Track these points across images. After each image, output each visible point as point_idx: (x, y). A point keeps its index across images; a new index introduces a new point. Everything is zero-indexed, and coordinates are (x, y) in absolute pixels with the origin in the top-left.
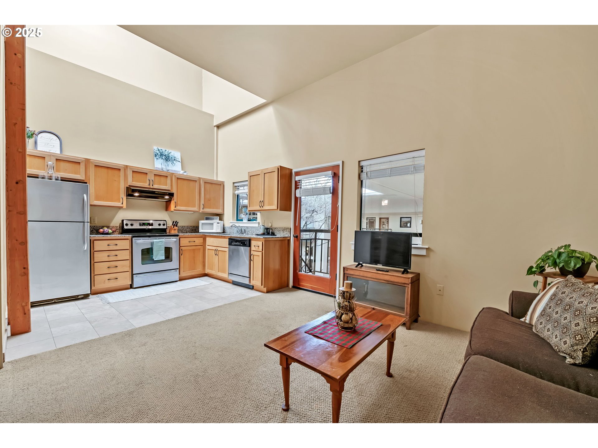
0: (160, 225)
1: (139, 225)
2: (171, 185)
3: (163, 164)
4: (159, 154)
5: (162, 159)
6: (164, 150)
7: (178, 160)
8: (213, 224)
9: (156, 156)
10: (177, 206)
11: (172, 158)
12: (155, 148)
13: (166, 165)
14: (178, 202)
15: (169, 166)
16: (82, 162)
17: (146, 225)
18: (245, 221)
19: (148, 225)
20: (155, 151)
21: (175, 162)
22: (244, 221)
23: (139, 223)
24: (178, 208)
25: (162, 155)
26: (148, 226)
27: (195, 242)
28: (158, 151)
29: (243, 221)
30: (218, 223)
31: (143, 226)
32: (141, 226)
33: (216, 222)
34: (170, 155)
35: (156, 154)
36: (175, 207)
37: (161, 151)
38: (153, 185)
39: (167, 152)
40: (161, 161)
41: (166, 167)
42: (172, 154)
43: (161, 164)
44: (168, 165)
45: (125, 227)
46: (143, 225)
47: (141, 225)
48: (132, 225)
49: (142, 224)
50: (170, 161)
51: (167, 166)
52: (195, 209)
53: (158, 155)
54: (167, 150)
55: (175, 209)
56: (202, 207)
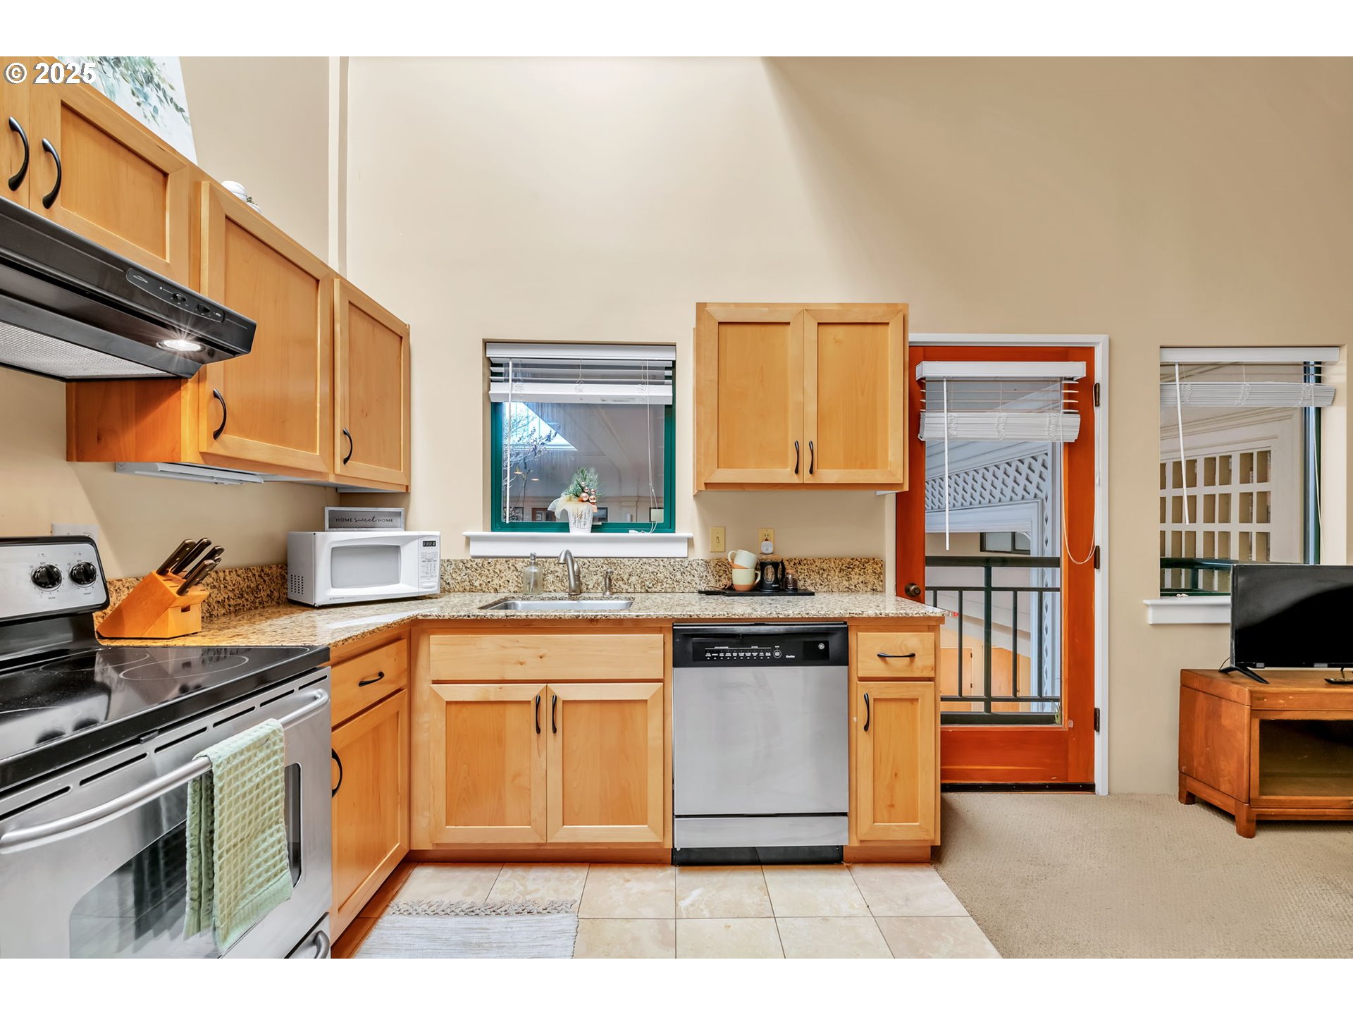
0: (45, 578)
2: (190, 260)
8: (398, 548)
10: (224, 430)
18: (580, 530)
22: (575, 531)
27: (381, 673)
29: (569, 531)
30: (426, 544)
33: (418, 537)
36: (216, 435)
38: (48, 202)
52: (316, 458)
55: (217, 448)
56: (340, 447)
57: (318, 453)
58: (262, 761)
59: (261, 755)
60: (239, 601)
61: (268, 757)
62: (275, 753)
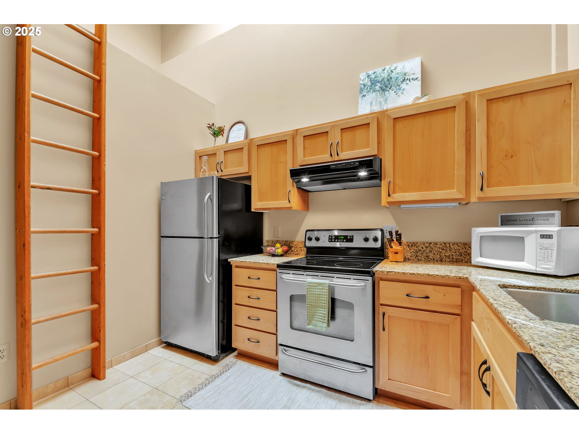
0: (366, 240)
1: (329, 239)
2: (379, 143)
3: (374, 103)
4: (369, 84)
5: (374, 91)
6: (379, 70)
7: (411, 77)
8: (523, 238)
9: (361, 93)
10: (394, 193)
11: (397, 79)
12: (363, 76)
13: (380, 102)
14: (397, 182)
15: (389, 101)
16: (245, 145)
17: (340, 239)
19: (343, 239)
20: (361, 82)
21: (404, 86)
23: (329, 236)
24: (398, 197)
25: (373, 82)
26: (343, 242)
27: (427, 297)
28: (367, 79)
30: (543, 236)
31: (335, 241)
32: (332, 241)
33: (536, 232)
34: (393, 75)
35: (363, 87)
36: (389, 195)
37: (373, 76)
38: (338, 155)
39: (386, 71)
40: (371, 96)
41: (381, 106)
42: (399, 70)
43: (371, 104)
44: (386, 100)
45: (309, 244)
46: (335, 239)
47: (332, 239)
48: (317, 239)
49: (333, 237)
50: (392, 88)
51: (383, 102)
52: (454, 193)
53: (366, 88)
54: (387, 68)
56: (477, 182)
57: (456, 190)
58: (320, 289)
59: (320, 287)
60: (459, 257)
61: (322, 289)
62: (324, 289)
